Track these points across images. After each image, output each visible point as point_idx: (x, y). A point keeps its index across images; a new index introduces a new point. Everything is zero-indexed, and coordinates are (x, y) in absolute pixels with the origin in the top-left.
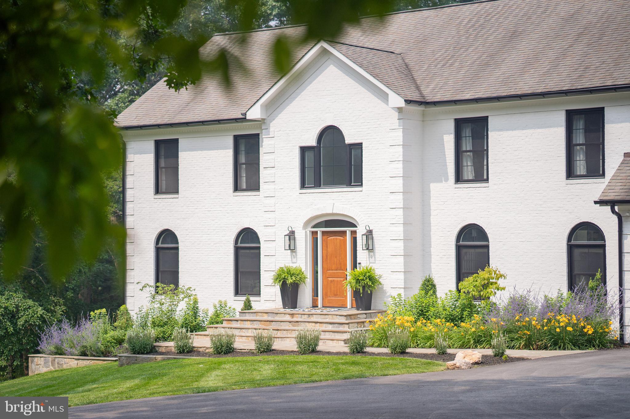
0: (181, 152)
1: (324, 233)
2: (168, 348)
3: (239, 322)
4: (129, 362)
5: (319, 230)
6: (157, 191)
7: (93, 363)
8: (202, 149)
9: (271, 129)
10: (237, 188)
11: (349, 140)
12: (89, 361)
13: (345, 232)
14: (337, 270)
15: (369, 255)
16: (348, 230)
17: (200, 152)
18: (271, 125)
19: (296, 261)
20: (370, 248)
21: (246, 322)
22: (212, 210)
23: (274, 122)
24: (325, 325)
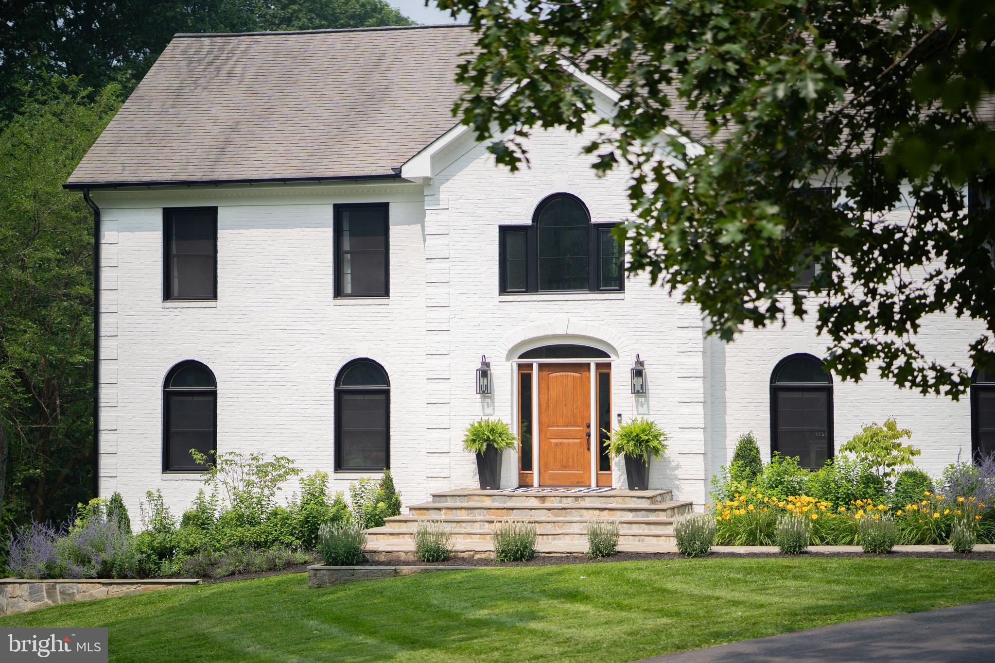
0: (222, 229)
1: (541, 366)
2: (393, 554)
3: (443, 511)
4: (336, 580)
5: (535, 362)
6: (168, 295)
7: (145, 590)
8: (268, 226)
9: (443, 196)
10: (338, 293)
11: (596, 218)
12: (135, 586)
13: (588, 365)
14: (567, 426)
15: (637, 402)
16: (593, 361)
17: (265, 230)
18: (442, 188)
19: (492, 413)
20: (640, 391)
21: (459, 512)
22: (288, 328)
23: (447, 184)
24: (619, 513)
